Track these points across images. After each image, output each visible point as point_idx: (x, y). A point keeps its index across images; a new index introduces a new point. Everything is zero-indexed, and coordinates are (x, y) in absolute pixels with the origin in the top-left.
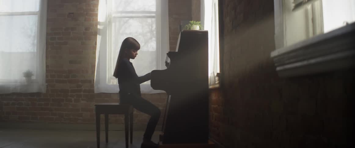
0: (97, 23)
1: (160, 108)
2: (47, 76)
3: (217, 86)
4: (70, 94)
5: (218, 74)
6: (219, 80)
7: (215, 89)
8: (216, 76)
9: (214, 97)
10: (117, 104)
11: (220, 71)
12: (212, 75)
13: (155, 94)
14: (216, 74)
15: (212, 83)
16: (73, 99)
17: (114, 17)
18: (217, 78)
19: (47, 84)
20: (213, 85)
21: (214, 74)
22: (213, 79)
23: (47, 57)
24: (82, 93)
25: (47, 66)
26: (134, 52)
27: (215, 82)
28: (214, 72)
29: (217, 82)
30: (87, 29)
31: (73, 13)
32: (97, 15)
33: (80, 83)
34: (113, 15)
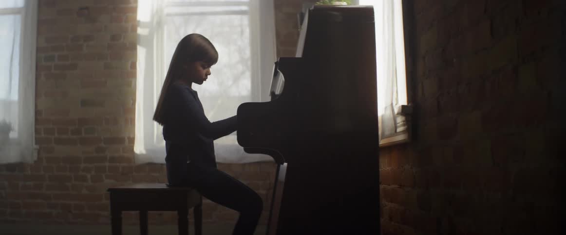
0: (135, 25)
1: (261, 192)
2: (37, 131)
3: (400, 138)
4: (83, 165)
5: (403, 107)
6: (407, 122)
7: (392, 148)
8: (398, 114)
9: (386, 166)
10: (163, 186)
11: (408, 101)
12: (389, 113)
13: (250, 164)
14: (397, 110)
15: (387, 133)
16: (89, 176)
17: (169, 15)
18: (400, 120)
19: (37, 147)
20: (391, 136)
21: (393, 110)
22: (390, 124)
23: (37, 95)
24: (107, 164)
25: (37, 113)
26: (204, 68)
27: (396, 128)
28: (392, 104)
29: (399, 129)
30: (114, 38)
31: (87, 8)
32: (134, 10)
33: (103, 145)
34: (167, 11)
